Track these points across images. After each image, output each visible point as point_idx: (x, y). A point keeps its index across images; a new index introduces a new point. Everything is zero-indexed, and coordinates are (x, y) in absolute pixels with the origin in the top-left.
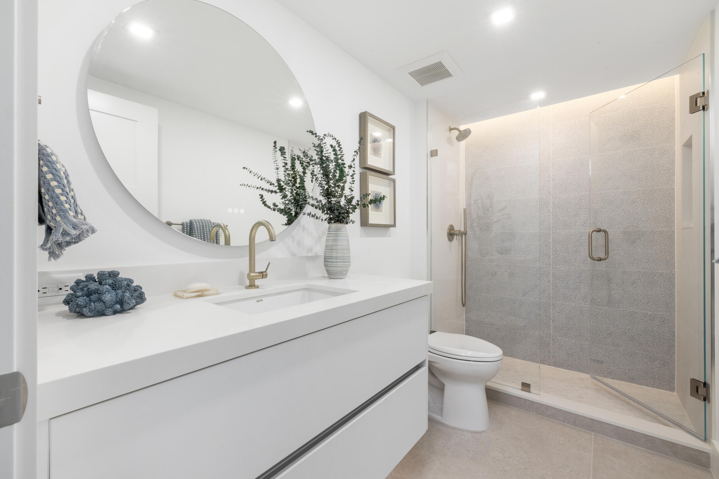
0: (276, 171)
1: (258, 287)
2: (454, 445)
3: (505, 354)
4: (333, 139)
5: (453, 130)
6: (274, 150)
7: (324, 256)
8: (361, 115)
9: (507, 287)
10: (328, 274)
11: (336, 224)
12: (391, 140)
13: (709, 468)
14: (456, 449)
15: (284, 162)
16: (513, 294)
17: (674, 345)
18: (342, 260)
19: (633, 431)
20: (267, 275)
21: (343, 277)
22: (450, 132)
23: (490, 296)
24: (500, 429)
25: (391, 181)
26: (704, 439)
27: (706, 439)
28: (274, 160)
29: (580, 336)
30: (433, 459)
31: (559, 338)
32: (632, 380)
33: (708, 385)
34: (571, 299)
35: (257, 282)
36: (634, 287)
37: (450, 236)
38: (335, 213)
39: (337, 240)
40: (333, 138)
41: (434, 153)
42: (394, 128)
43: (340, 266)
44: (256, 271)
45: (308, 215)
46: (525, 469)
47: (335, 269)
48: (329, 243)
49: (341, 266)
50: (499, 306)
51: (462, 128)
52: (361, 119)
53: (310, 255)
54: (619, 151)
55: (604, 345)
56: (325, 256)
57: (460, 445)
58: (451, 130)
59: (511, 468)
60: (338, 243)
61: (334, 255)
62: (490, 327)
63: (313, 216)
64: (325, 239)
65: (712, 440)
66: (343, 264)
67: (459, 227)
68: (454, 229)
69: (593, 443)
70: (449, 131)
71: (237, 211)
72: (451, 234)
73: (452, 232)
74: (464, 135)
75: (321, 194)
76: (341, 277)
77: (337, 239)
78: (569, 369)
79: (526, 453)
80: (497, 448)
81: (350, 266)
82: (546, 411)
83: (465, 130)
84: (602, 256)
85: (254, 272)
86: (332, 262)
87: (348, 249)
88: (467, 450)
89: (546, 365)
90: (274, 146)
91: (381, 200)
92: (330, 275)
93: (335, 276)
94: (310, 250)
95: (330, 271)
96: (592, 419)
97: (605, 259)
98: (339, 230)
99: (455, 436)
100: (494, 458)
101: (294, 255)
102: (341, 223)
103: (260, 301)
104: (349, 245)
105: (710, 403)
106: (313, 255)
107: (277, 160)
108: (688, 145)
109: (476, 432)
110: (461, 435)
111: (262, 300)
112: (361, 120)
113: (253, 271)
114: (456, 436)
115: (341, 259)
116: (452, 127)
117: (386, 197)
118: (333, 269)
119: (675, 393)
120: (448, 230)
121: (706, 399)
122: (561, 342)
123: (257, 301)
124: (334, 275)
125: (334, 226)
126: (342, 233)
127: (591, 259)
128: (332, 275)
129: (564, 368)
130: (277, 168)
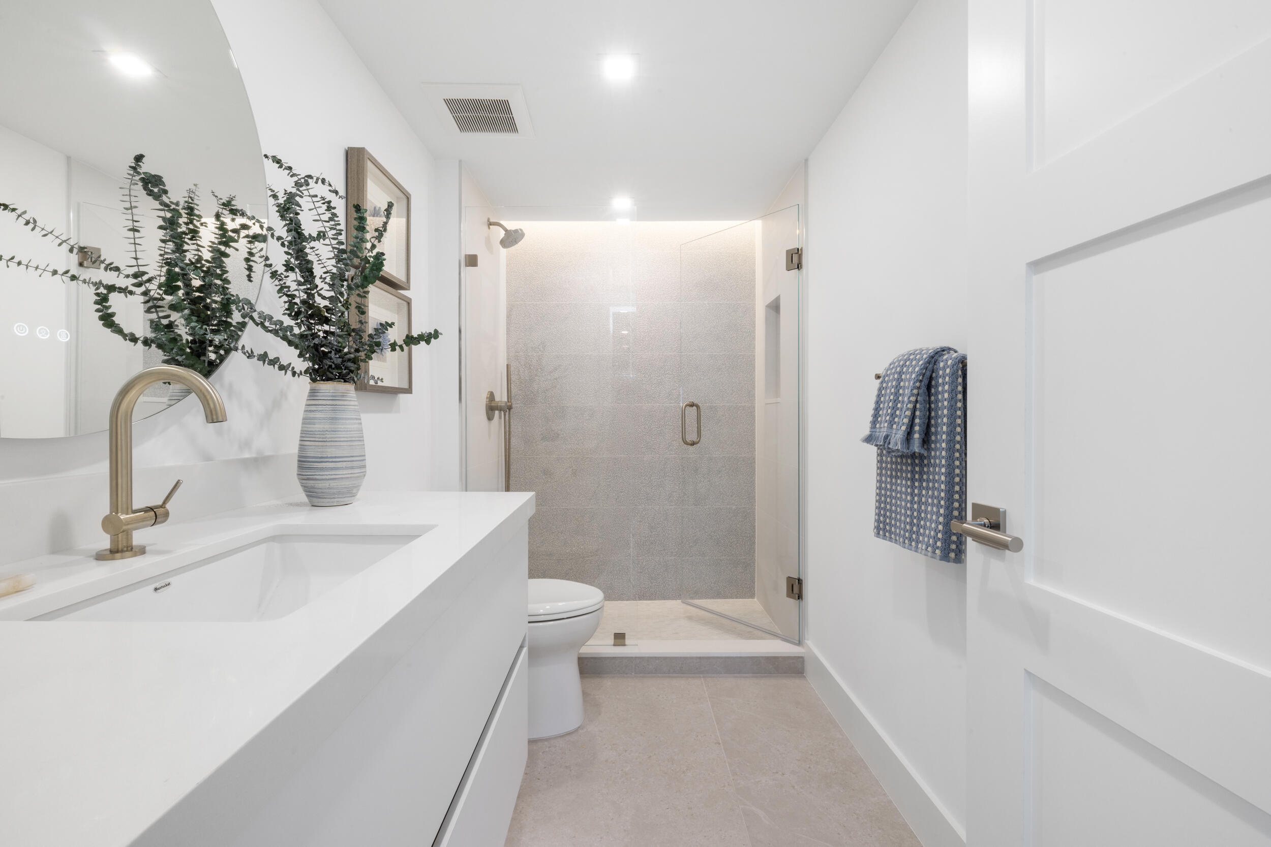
0: (131, 234)
1: (142, 551)
2: (545, 768)
3: (608, 598)
4: (330, 191)
5: (494, 225)
6: (130, 177)
7: (297, 456)
8: (349, 152)
9: (572, 492)
10: (308, 496)
11: (335, 383)
12: (404, 220)
13: (803, 673)
14: (550, 773)
15: (164, 215)
16: (580, 502)
17: (754, 543)
18: (350, 464)
19: (740, 657)
20: (167, 515)
21: (348, 501)
22: (489, 228)
23: (547, 509)
24: (600, 714)
25: (403, 302)
26: (798, 642)
27: (799, 643)
28: (128, 205)
29: (664, 550)
30: (521, 807)
31: (641, 558)
32: (718, 595)
33: (802, 580)
34: (654, 500)
35: (139, 537)
36: (720, 477)
37: (490, 412)
38: (331, 358)
39: (336, 419)
40: (330, 188)
41: (472, 261)
42: (409, 197)
43: (348, 478)
44: (135, 507)
45: (258, 359)
46: (649, 758)
47: (333, 484)
48: (316, 426)
49: (351, 477)
50: (561, 524)
51: (511, 225)
52: (349, 160)
53: (246, 455)
54: (705, 302)
55: (690, 557)
56: (299, 457)
57: (553, 765)
58: (491, 225)
59: (632, 765)
60: (340, 426)
61: (331, 452)
62: (547, 559)
63: (273, 362)
64: (302, 418)
65: (806, 641)
66: (350, 472)
67: (501, 397)
68: (494, 400)
69: (705, 689)
70: (487, 227)
71: (47, 334)
72: (492, 408)
73: (493, 404)
74: (511, 239)
75: (286, 312)
76: (346, 500)
77: (336, 416)
78: (652, 600)
79: (641, 735)
80: (605, 744)
81: (365, 476)
82: (648, 665)
83: (516, 231)
84: (695, 440)
85: (130, 510)
86: (322, 469)
87: (361, 439)
88: (566, 767)
89: (624, 600)
90: (130, 167)
91: (431, 338)
92: (315, 500)
93: (332, 500)
94: (246, 444)
95: (321, 491)
96: (700, 658)
97: (698, 443)
98: (343, 396)
99: (541, 754)
100: (606, 761)
101: (208, 458)
102: (345, 381)
103: (164, 587)
104: (362, 431)
105: (804, 600)
106: (254, 455)
107: (136, 207)
108: (775, 307)
109: (569, 734)
110: (549, 747)
111: (169, 584)
112: (349, 164)
113: (128, 509)
114: (543, 752)
115: (349, 461)
116: (492, 220)
117: (441, 334)
118: (329, 485)
119: (756, 599)
120: (487, 401)
121: (800, 597)
122: (642, 563)
123: (156, 589)
124: (329, 498)
125: (327, 388)
126: (345, 403)
127: (685, 443)
128: (326, 498)
129: (646, 600)
130: (134, 226)
